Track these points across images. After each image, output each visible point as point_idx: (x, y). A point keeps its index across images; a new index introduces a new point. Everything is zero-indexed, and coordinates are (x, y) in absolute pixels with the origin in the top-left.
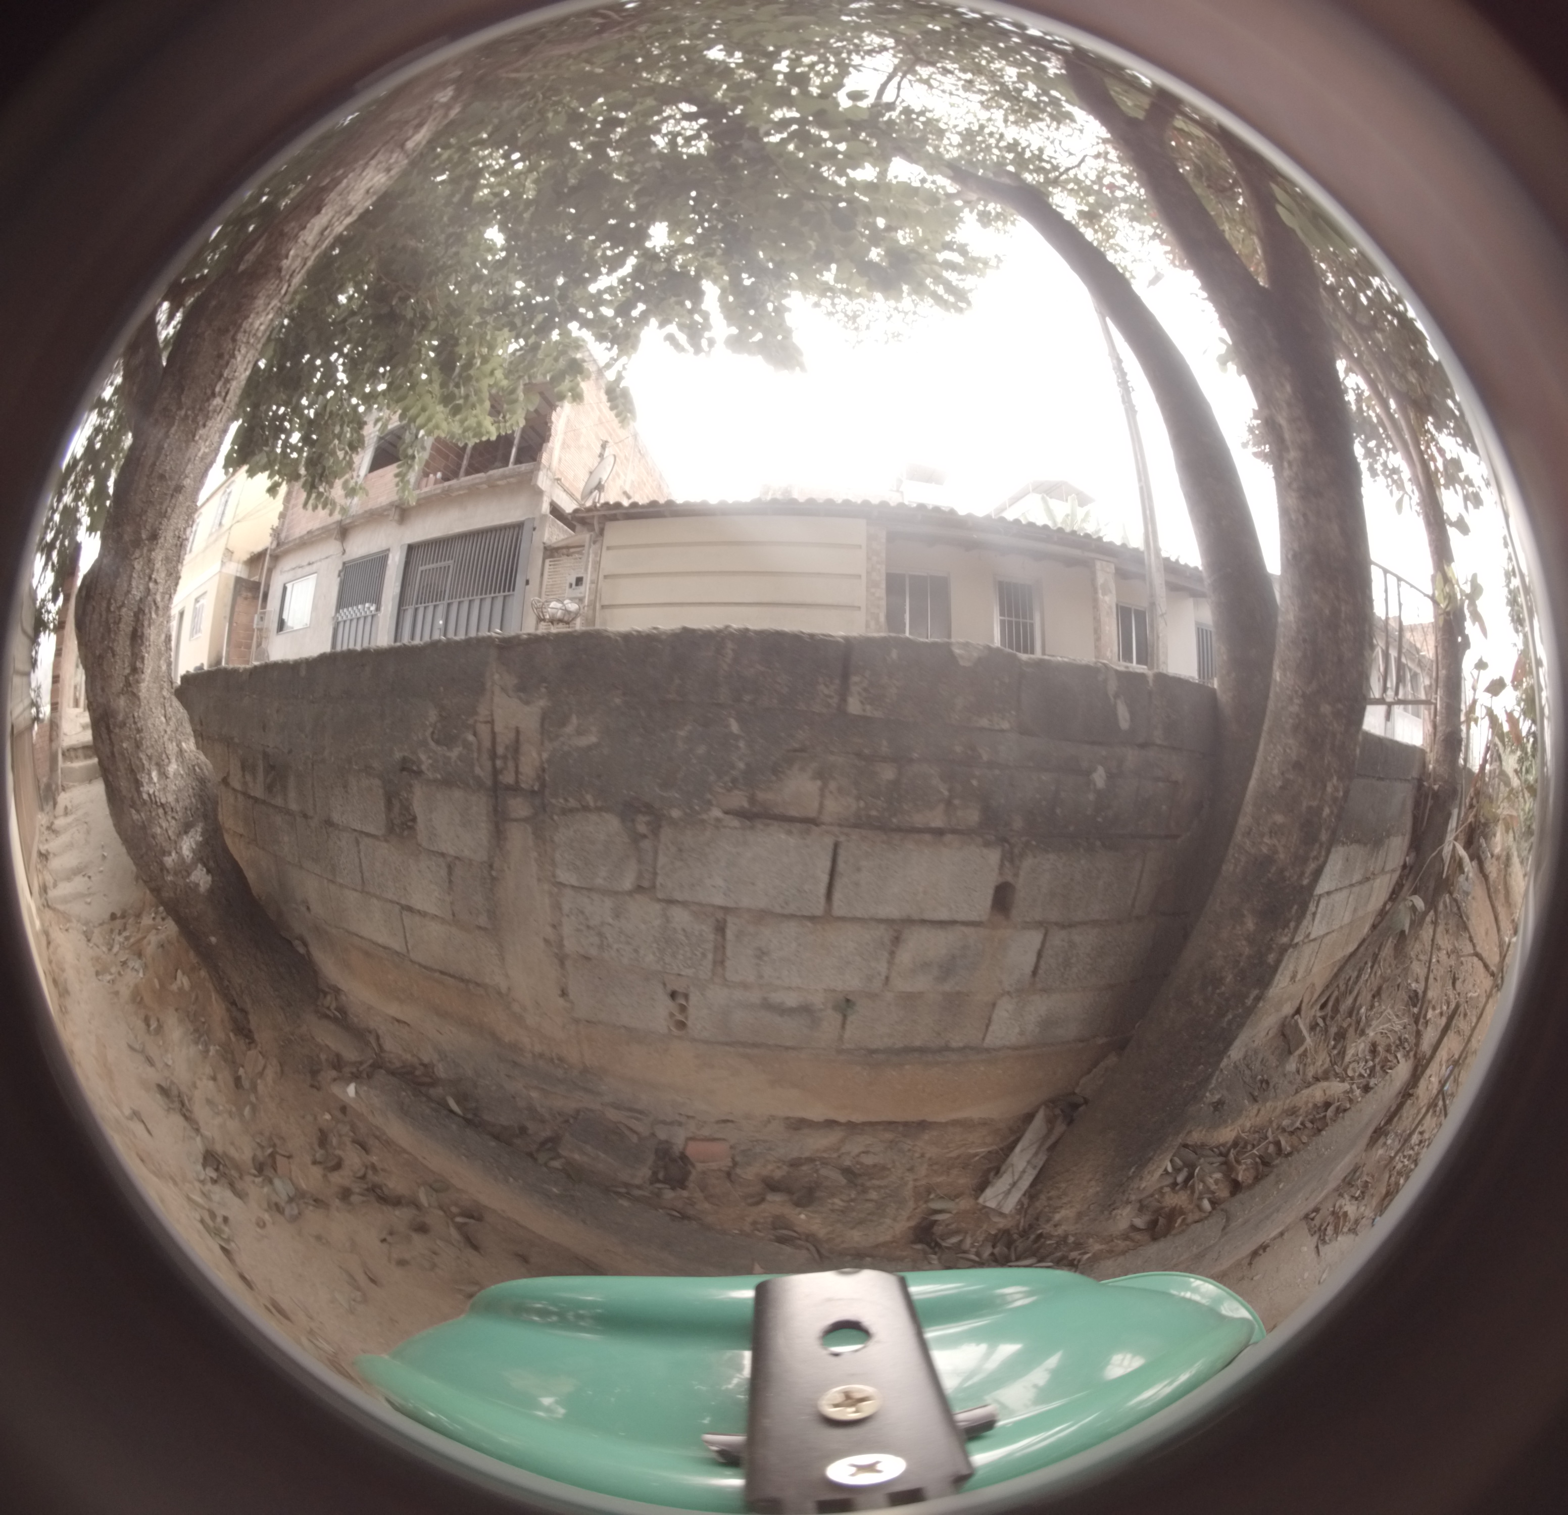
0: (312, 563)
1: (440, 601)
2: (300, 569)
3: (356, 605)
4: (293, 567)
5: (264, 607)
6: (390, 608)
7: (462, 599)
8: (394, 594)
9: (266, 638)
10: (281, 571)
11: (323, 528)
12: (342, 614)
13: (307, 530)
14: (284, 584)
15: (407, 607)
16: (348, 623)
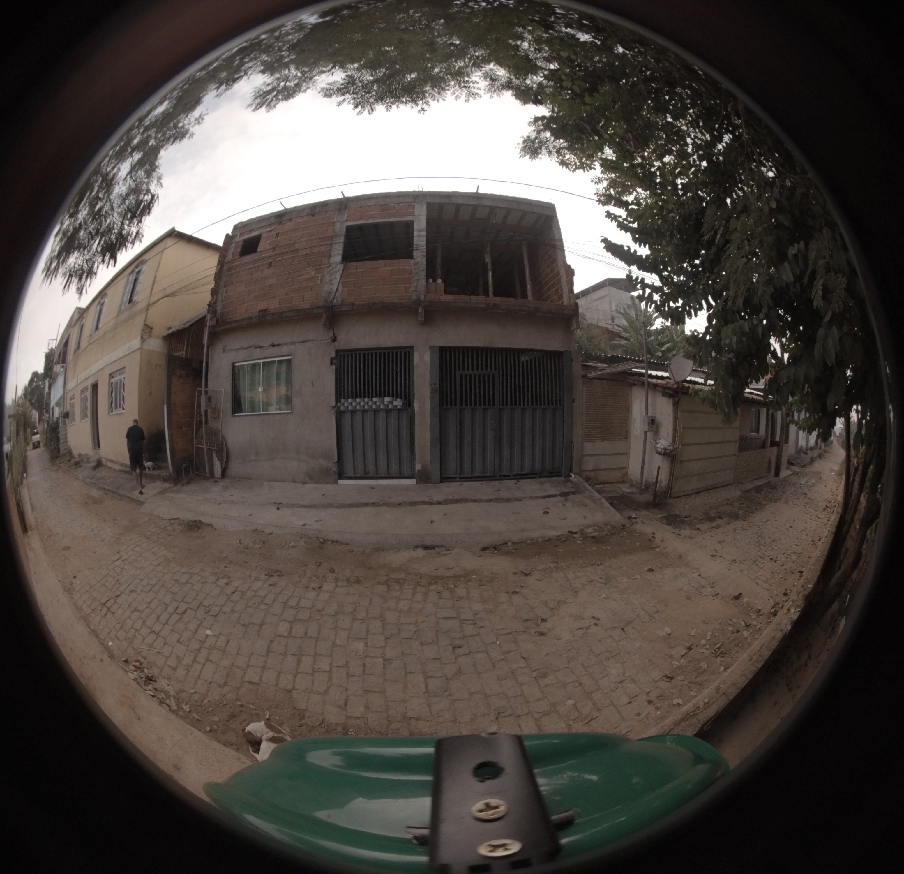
0: (278, 345)
1: (489, 405)
2: (258, 350)
3: (368, 397)
4: (246, 347)
5: (206, 386)
6: (428, 405)
7: (513, 406)
8: (431, 393)
9: (217, 418)
10: (224, 349)
11: (299, 310)
12: (346, 404)
13: (258, 310)
14: (233, 364)
15: (449, 406)
16: (359, 415)
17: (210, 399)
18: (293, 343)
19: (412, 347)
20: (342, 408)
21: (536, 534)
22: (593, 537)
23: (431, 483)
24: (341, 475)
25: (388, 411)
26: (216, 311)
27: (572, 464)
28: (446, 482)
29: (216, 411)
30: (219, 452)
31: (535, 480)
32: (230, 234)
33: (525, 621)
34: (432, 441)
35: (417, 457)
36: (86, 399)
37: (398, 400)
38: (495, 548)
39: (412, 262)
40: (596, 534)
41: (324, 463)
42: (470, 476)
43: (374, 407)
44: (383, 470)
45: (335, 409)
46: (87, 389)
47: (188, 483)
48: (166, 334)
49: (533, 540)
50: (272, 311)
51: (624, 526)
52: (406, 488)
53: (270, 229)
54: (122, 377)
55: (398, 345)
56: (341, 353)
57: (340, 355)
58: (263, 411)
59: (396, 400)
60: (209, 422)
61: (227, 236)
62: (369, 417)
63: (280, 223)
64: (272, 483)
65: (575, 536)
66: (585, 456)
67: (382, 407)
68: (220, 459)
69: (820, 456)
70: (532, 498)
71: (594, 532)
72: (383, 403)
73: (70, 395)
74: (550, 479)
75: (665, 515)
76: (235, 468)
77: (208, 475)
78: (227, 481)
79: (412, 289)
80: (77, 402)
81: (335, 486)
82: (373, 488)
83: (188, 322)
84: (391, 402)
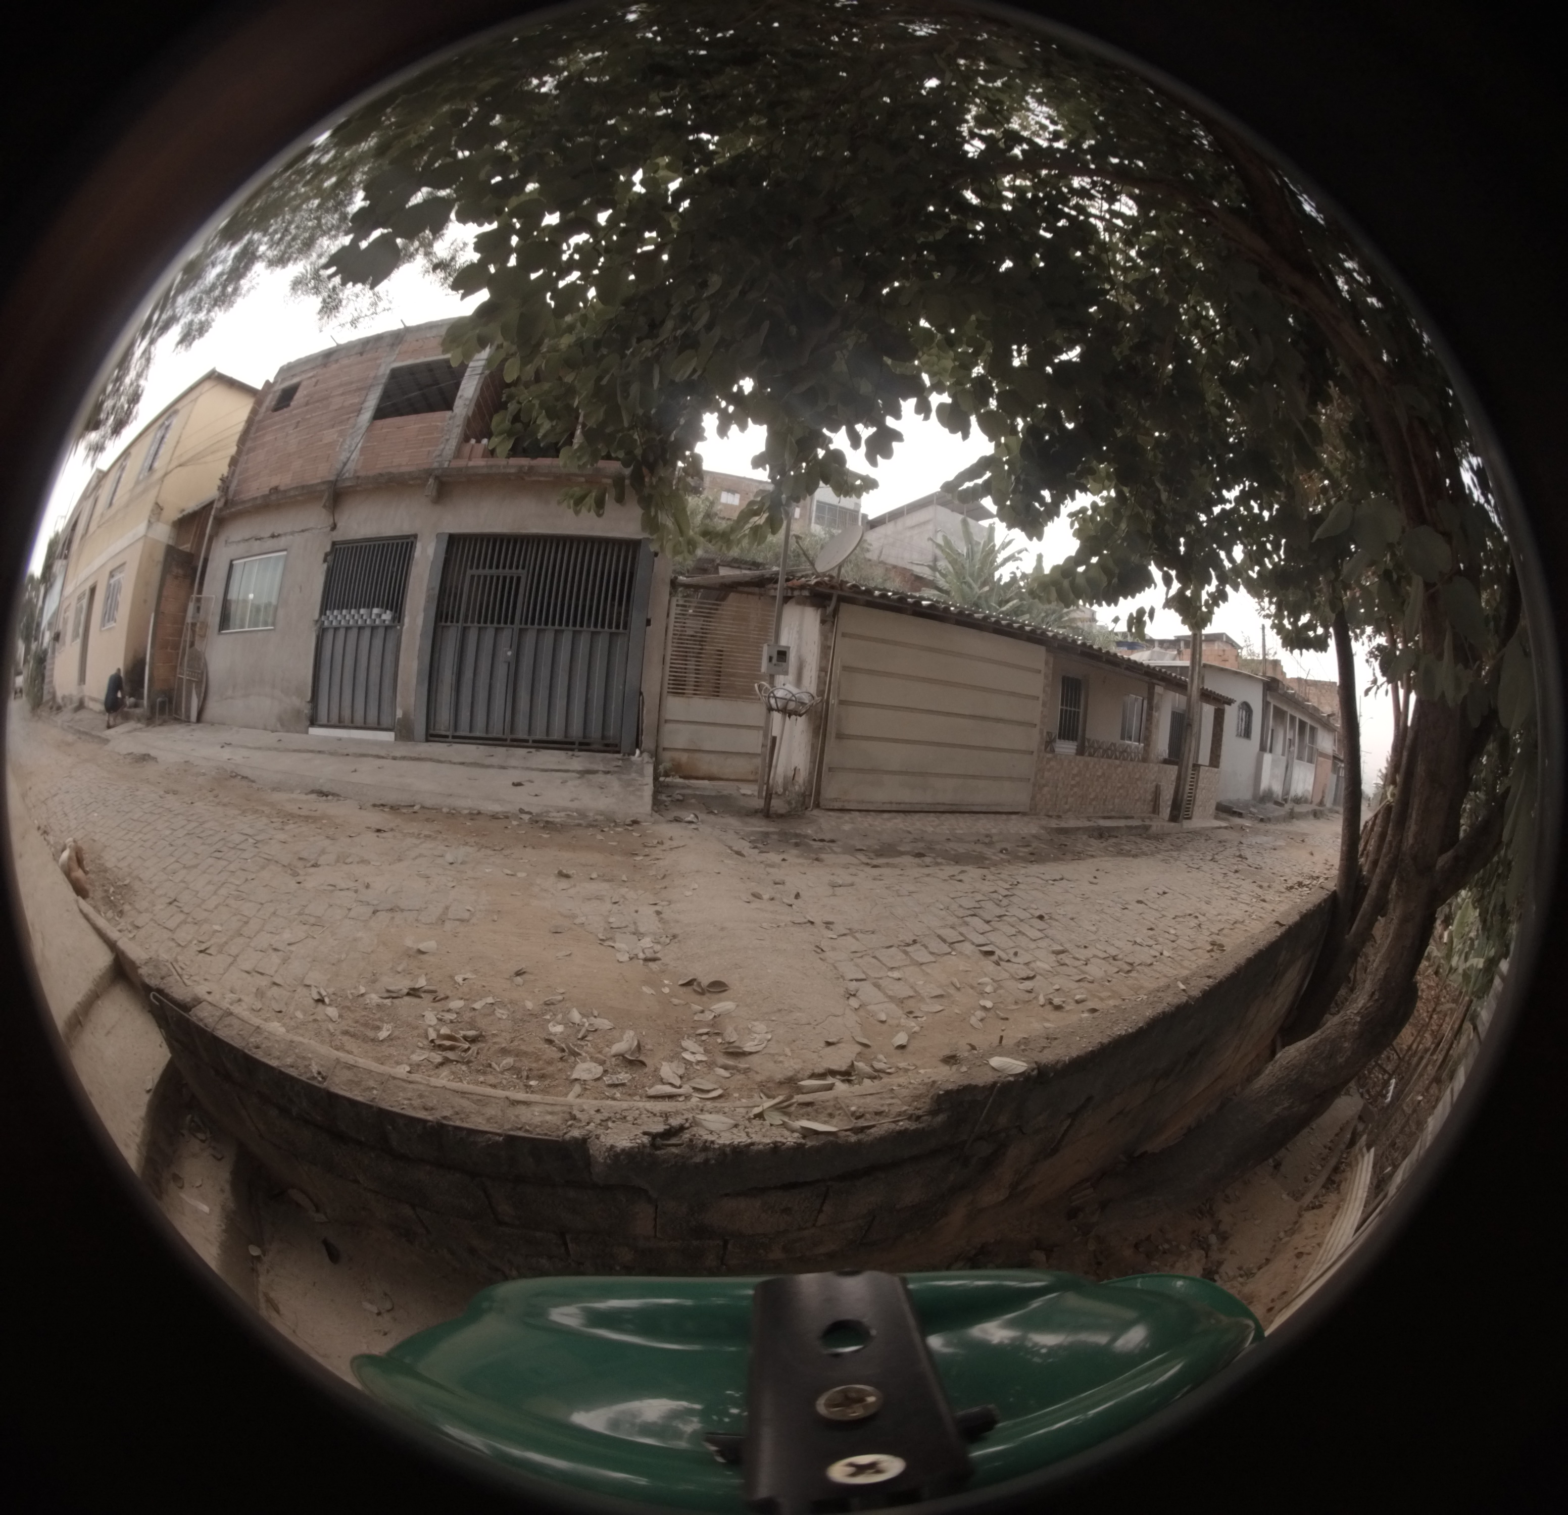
0: (279, 535)
1: (506, 622)
2: (258, 542)
3: (355, 608)
4: (246, 538)
5: (200, 591)
6: (420, 621)
7: (543, 626)
8: (427, 602)
9: (203, 636)
10: (224, 543)
11: (305, 487)
12: (331, 618)
13: (269, 487)
14: (232, 561)
15: (449, 623)
16: (342, 633)
17: (198, 609)
18: (292, 533)
19: (415, 536)
20: (326, 623)
23: (414, 740)
24: (313, 721)
25: (374, 628)
26: (228, 488)
27: (640, 736)
28: (434, 741)
29: (205, 625)
30: (199, 684)
31: (569, 752)
32: (272, 380)
34: (418, 675)
35: (399, 698)
36: (81, 607)
37: (388, 612)
39: (448, 414)
41: (296, 702)
42: (468, 735)
43: (360, 622)
45: (318, 625)
46: (85, 594)
47: (160, 725)
48: (174, 520)
49: (453, 809)
50: (282, 489)
52: (376, 742)
53: (311, 374)
54: (121, 576)
55: (400, 534)
56: (334, 547)
57: (334, 550)
58: (249, 627)
59: (385, 613)
60: (196, 643)
61: (267, 382)
62: (353, 636)
63: (325, 366)
66: (665, 721)
67: (368, 622)
68: (199, 695)
72: (371, 617)
74: (594, 754)
76: (214, 709)
77: (183, 717)
78: (200, 725)
79: (437, 453)
80: (72, 614)
81: (304, 736)
83: (200, 504)
84: (379, 616)
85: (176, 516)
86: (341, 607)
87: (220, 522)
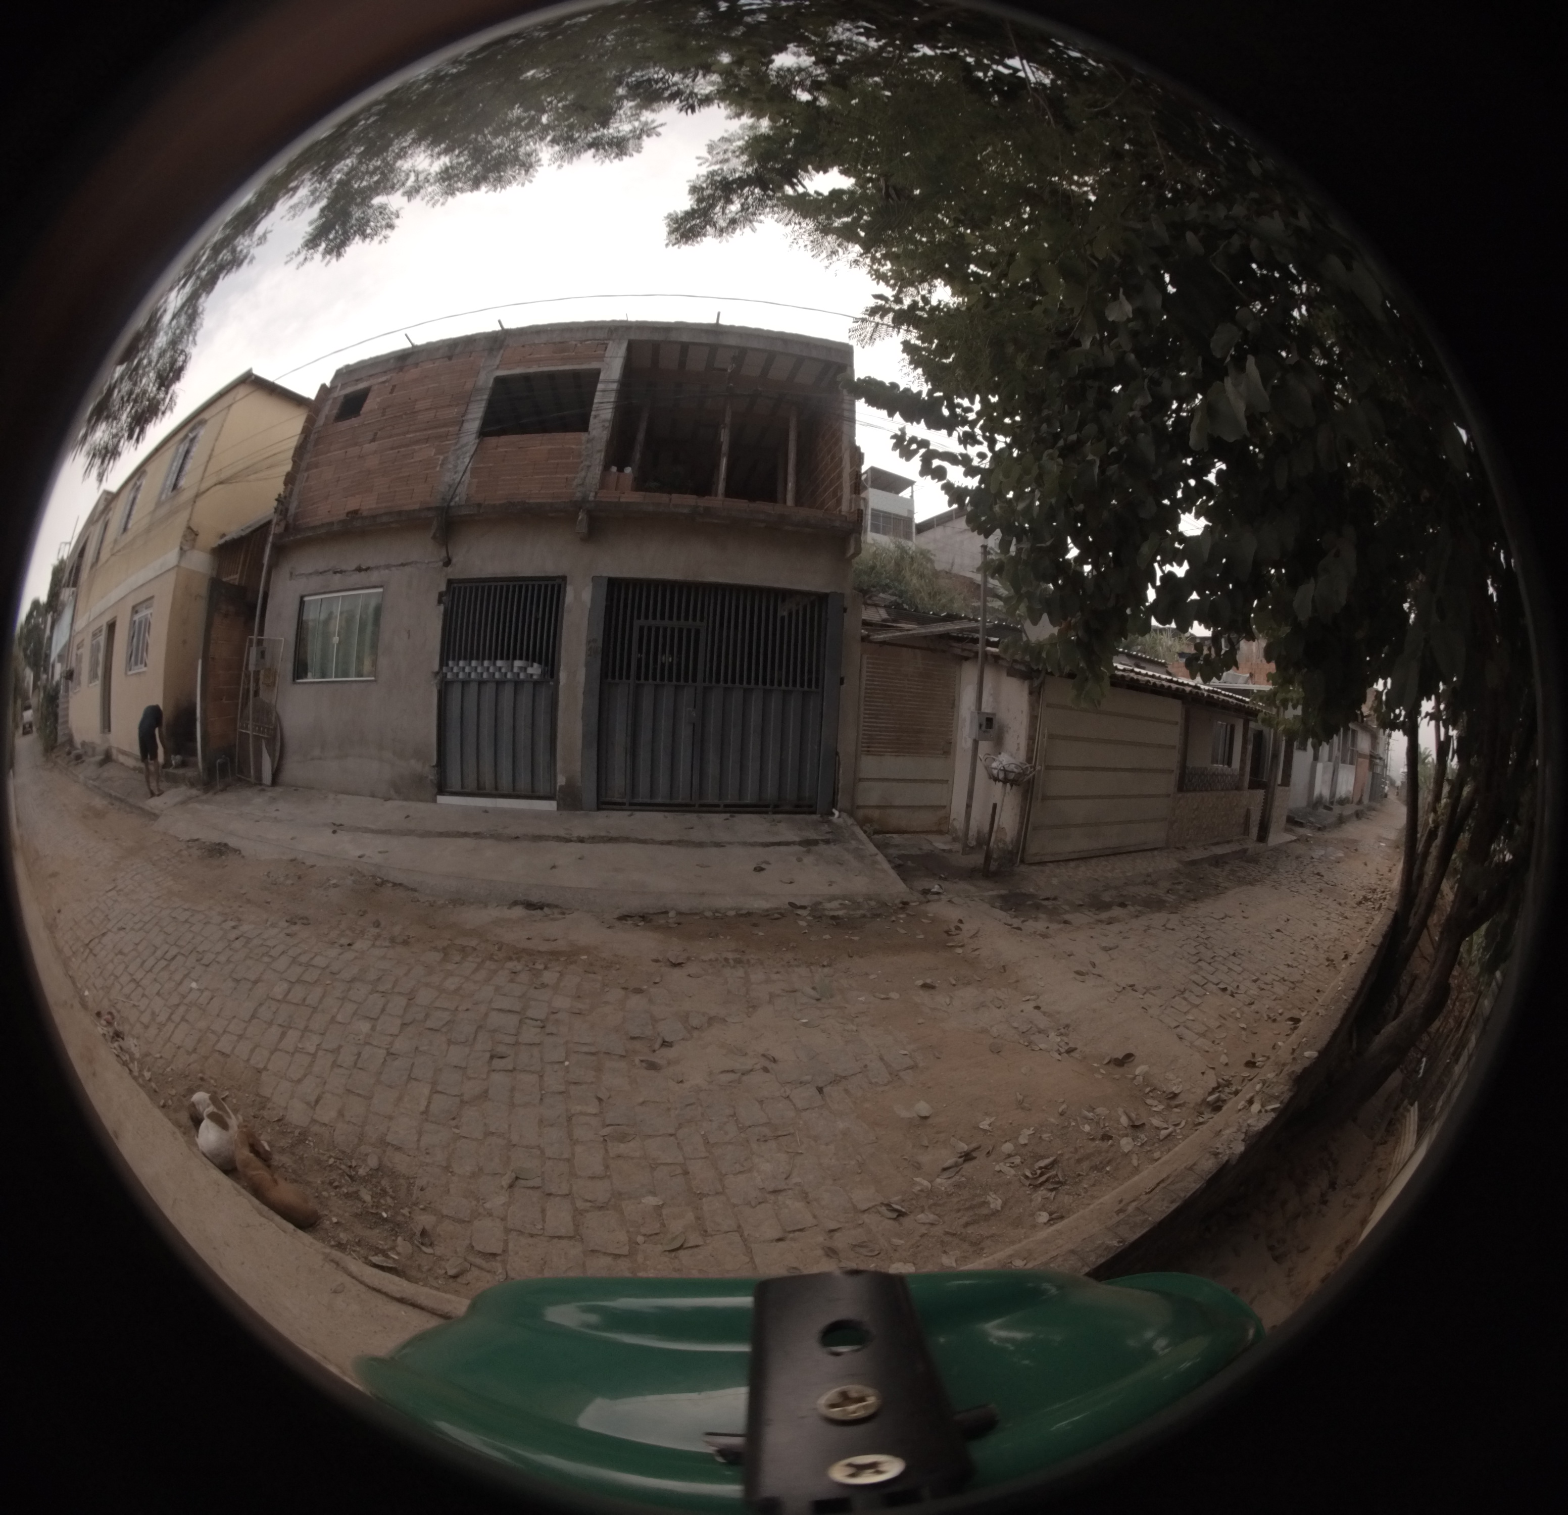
0: (367, 569)
1: (686, 680)
2: (338, 575)
3: (490, 659)
4: (321, 570)
5: (261, 631)
6: (581, 676)
7: (729, 684)
8: (588, 655)
9: (271, 686)
10: (291, 574)
11: (400, 513)
12: (455, 670)
13: (346, 511)
14: (302, 597)
15: (617, 680)
16: (474, 687)
17: (262, 654)
18: (388, 567)
19: (564, 578)
20: (449, 676)
21: (727, 902)
22: (833, 918)
23: (582, 809)
24: (442, 788)
25: (518, 684)
26: (287, 510)
27: (835, 793)
28: (608, 809)
29: (272, 673)
30: (271, 741)
31: (765, 816)
32: (328, 384)
33: (633, 1038)
34: (584, 736)
35: (559, 764)
36: (98, 647)
37: (536, 665)
38: (643, 917)
39: (584, 436)
40: (841, 913)
41: (416, 766)
42: (648, 801)
43: (497, 675)
44: (505, 782)
45: (438, 678)
46: (101, 631)
47: (223, 790)
48: (215, 545)
49: (717, 911)
50: (365, 514)
51: (905, 903)
52: (538, 815)
53: (384, 379)
54: (148, 612)
55: (543, 574)
56: (455, 585)
57: (454, 588)
58: (336, 677)
59: (532, 666)
60: (261, 693)
61: (323, 387)
62: (489, 692)
63: (401, 369)
64: (340, 796)
65: (799, 912)
66: (860, 780)
67: (509, 676)
68: (272, 755)
69: (1358, 815)
70: (744, 844)
71: (838, 909)
72: (512, 670)
73: (77, 640)
74: (792, 816)
75: (1003, 892)
76: (293, 769)
77: (252, 779)
78: (279, 789)
79: (578, 481)
80: (86, 652)
81: (431, 806)
82: (486, 811)
83: (249, 527)
84: (524, 669)
85: (217, 542)
86: (469, 657)
87: (281, 551)
